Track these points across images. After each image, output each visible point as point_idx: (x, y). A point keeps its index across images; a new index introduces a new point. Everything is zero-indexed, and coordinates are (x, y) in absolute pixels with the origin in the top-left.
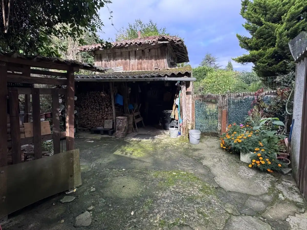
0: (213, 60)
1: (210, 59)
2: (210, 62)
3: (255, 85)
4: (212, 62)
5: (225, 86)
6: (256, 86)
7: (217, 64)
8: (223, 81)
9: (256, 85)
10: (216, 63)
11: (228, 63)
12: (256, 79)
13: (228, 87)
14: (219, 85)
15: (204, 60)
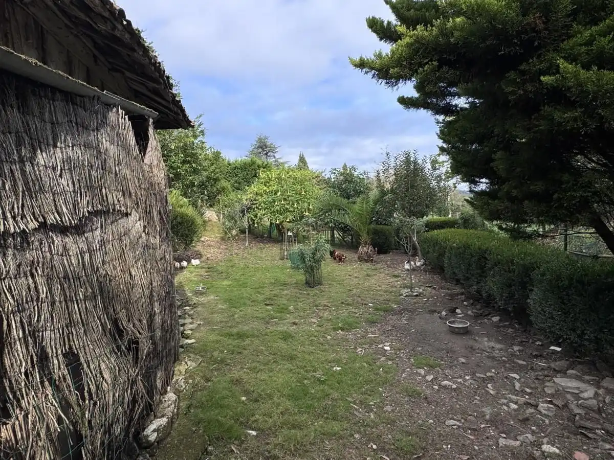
0: (273, 150)
1: (266, 148)
2: (266, 154)
3: (365, 202)
4: (270, 153)
5: (300, 202)
7: (279, 158)
8: (295, 192)
10: (277, 156)
13: (306, 204)
14: (285, 199)
15: (255, 148)
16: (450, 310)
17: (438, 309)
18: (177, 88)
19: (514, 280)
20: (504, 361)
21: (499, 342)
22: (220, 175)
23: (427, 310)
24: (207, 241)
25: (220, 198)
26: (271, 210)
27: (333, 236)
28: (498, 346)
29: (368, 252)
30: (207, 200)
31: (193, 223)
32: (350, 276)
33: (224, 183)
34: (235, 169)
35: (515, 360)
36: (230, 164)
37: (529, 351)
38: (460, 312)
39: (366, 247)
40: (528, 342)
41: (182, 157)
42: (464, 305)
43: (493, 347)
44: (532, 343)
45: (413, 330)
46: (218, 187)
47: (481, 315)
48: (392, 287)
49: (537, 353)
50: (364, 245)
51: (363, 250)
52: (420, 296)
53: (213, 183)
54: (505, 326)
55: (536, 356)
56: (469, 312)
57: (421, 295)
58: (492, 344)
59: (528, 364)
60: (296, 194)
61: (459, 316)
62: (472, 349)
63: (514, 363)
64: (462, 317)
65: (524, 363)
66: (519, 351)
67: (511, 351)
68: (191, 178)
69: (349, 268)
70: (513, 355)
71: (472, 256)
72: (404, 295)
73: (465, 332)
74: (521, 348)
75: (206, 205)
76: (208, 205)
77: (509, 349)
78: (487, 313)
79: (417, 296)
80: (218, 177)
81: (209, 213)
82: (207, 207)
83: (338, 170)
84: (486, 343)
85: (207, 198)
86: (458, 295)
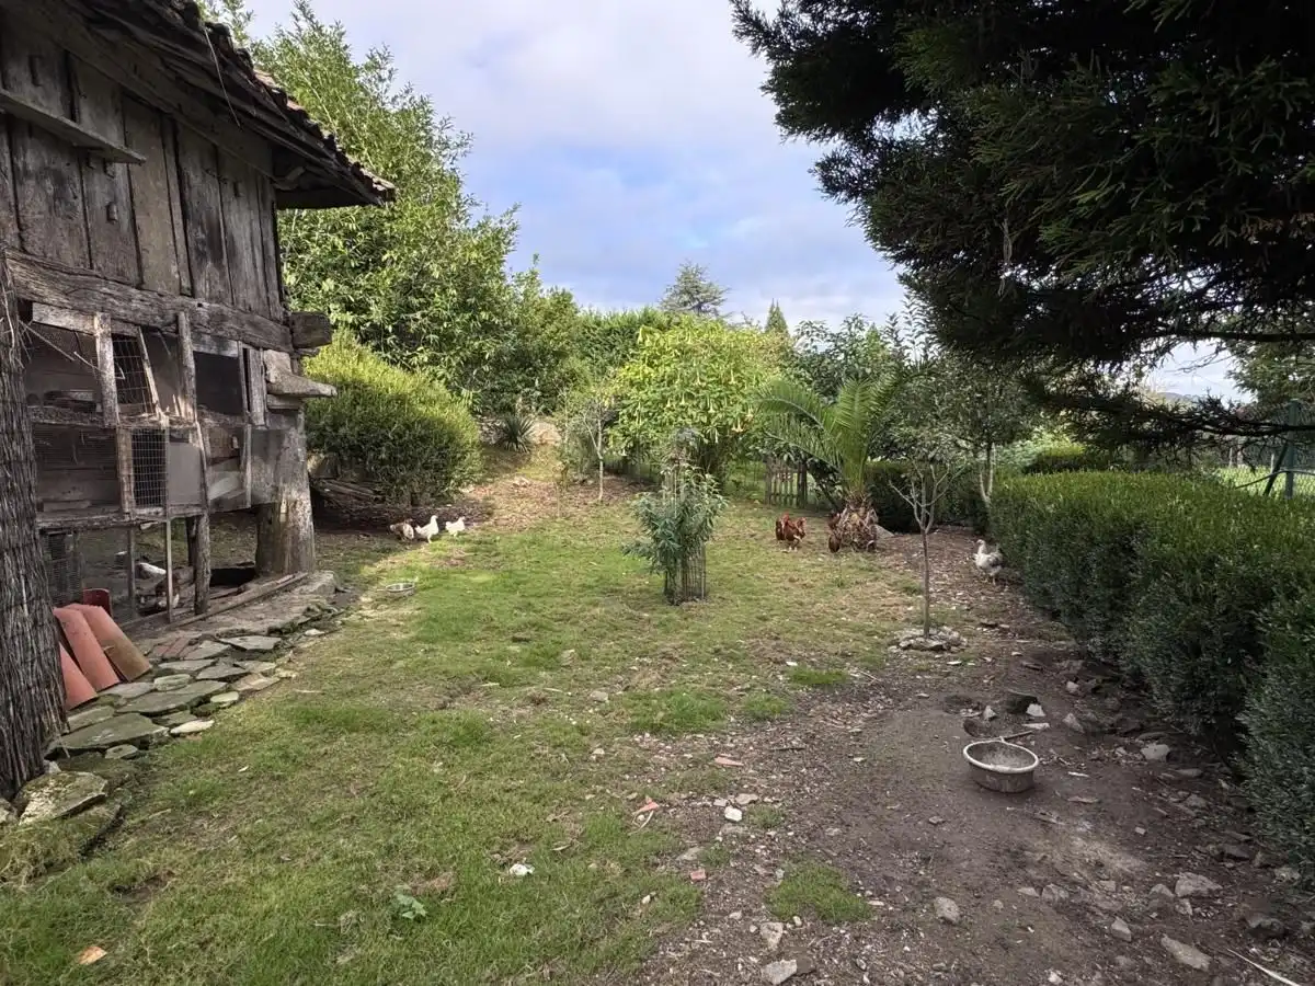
0: (713, 299)
1: (698, 292)
2: (699, 307)
3: (857, 399)
4: (706, 305)
5: (724, 402)
6: (866, 403)
7: (727, 316)
8: (714, 379)
9: (864, 398)
10: (722, 310)
11: (771, 311)
12: (868, 371)
13: (738, 409)
14: (690, 396)
15: (675, 294)
16: (1013, 704)
17: (976, 695)
18: (468, 149)
19: (1208, 632)
20: (1117, 938)
21: (1131, 844)
22: (568, 344)
23: (943, 696)
24: (525, 486)
25: (565, 394)
26: (656, 420)
27: (803, 485)
28: (1122, 862)
29: (862, 525)
30: (539, 400)
31: (451, 440)
32: (791, 581)
33: (574, 363)
34: (609, 335)
35: (1166, 940)
36: (599, 324)
37: (1237, 905)
38: (1042, 714)
39: (857, 511)
40: (1250, 860)
41: (454, 296)
42: (1067, 692)
43: (1099, 865)
44: (1265, 867)
45: (859, 760)
46: (563, 370)
47: (1114, 732)
48: (883, 618)
49: (1268, 922)
50: (852, 508)
51: (850, 519)
52: (949, 649)
53: (552, 361)
54: (1180, 783)
55: (1263, 935)
56: (1070, 719)
57: (954, 648)
58: (1100, 850)
59: (1214, 965)
60: (719, 382)
61: (1032, 725)
62: (1018, 857)
63: (1161, 952)
64: (1045, 730)
65: (1200, 961)
66: (1197, 898)
67: (1160, 895)
68: (476, 343)
69: (803, 563)
70: (1166, 912)
71: (1091, 540)
72: (902, 645)
73: (1023, 789)
74: (1212, 885)
75: (537, 408)
76: (540, 410)
77: (1158, 880)
78: (1132, 727)
79: (938, 649)
80: (562, 347)
81: (541, 428)
82: (540, 414)
83: (818, 326)
84: (1079, 842)
85: (539, 393)
86: (1066, 655)
